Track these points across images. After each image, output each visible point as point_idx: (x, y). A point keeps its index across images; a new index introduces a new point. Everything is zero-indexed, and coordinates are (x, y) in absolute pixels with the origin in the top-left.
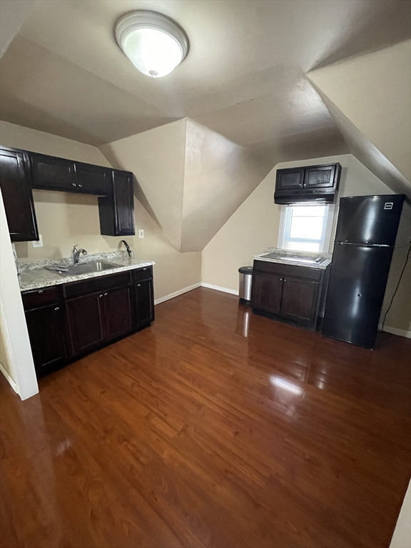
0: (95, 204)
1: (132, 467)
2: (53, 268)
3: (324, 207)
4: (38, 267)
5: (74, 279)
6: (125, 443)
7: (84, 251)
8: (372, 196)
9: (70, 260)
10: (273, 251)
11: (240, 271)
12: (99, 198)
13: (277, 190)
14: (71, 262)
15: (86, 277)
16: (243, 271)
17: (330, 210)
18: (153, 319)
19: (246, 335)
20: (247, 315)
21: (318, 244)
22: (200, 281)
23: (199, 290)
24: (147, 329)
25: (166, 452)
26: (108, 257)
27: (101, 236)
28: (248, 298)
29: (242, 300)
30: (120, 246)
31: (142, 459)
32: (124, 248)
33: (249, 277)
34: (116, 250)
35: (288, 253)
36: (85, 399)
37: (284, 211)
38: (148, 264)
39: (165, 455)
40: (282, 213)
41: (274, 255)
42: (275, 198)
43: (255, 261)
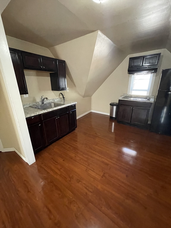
0: (48, 76)
1: (86, 193)
2: (34, 107)
3: (150, 75)
4: (27, 106)
5: (46, 111)
6: (80, 182)
7: (47, 98)
9: (40, 102)
10: (125, 95)
11: (111, 104)
12: (50, 73)
13: (129, 67)
14: (40, 103)
15: (50, 110)
17: (153, 76)
18: (76, 127)
19: (113, 131)
20: (113, 124)
21: (147, 92)
24: (74, 131)
25: (99, 186)
26: (55, 101)
27: (52, 91)
28: (114, 116)
29: (111, 117)
30: (59, 96)
31: (90, 189)
32: (61, 96)
33: (115, 107)
34: (58, 97)
35: (132, 96)
36: (57, 164)
38: (74, 103)
39: (99, 187)
40: (130, 78)
41: (126, 97)
42: (128, 71)
43: (119, 100)
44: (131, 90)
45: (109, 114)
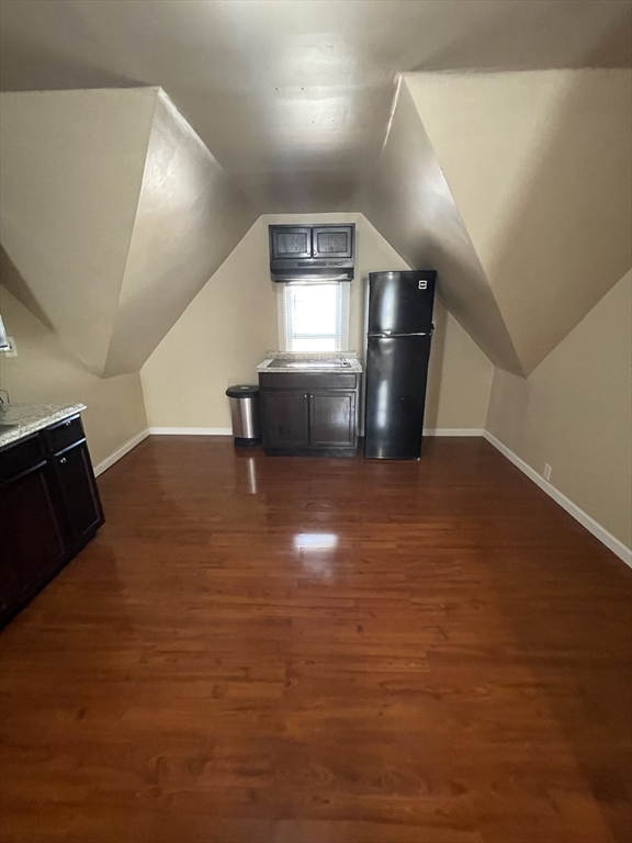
3: (335, 286)
8: (387, 272)
10: (276, 355)
11: (230, 393)
13: (273, 259)
16: (235, 394)
17: (344, 290)
18: (103, 521)
19: (254, 490)
20: (251, 462)
21: (333, 340)
22: (145, 426)
23: (150, 443)
25: (289, 725)
28: (249, 435)
29: (239, 442)
31: (259, 765)
33: (247, 402)
35: (297, 357)
36: (43, 754)
37: (282, 292)
38: (73, 411)
40: (278, 296)
41: (278, 362)
42: (272, 270)
43: (260, 374)
44: (290, 338)
45: (229, 432)
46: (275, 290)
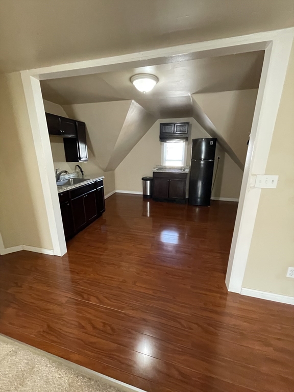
0: (62, 142)
3: (183, 143)
7: (66, 172)
8: (202, 139)
10: (159, 167)
11: (143, 179)
12: (63, 138)
13: (161, 134)
16: (144, 179)
17: (186, 144)
18: (104, 211)
19: (148, 216)
20: (148, 203)
21: (181, 162)
23: (115, 195)
27: (66, 163)
28: (148, 194)
29: (145, 196)
30: (76, 169)
32: (78, 170)
33: (148, 182)
34: (74, 171)
35: (167, 167)
36: (97, 248)
37: (163, 145)
40: (162, 146)
41: (160, 169)
42: (160, 138)
43: (153, 172)
44: (165, 161)
45: (142, 193)
46: (161, 144)
